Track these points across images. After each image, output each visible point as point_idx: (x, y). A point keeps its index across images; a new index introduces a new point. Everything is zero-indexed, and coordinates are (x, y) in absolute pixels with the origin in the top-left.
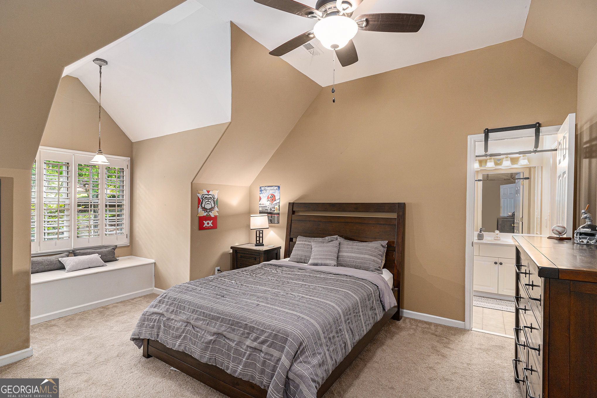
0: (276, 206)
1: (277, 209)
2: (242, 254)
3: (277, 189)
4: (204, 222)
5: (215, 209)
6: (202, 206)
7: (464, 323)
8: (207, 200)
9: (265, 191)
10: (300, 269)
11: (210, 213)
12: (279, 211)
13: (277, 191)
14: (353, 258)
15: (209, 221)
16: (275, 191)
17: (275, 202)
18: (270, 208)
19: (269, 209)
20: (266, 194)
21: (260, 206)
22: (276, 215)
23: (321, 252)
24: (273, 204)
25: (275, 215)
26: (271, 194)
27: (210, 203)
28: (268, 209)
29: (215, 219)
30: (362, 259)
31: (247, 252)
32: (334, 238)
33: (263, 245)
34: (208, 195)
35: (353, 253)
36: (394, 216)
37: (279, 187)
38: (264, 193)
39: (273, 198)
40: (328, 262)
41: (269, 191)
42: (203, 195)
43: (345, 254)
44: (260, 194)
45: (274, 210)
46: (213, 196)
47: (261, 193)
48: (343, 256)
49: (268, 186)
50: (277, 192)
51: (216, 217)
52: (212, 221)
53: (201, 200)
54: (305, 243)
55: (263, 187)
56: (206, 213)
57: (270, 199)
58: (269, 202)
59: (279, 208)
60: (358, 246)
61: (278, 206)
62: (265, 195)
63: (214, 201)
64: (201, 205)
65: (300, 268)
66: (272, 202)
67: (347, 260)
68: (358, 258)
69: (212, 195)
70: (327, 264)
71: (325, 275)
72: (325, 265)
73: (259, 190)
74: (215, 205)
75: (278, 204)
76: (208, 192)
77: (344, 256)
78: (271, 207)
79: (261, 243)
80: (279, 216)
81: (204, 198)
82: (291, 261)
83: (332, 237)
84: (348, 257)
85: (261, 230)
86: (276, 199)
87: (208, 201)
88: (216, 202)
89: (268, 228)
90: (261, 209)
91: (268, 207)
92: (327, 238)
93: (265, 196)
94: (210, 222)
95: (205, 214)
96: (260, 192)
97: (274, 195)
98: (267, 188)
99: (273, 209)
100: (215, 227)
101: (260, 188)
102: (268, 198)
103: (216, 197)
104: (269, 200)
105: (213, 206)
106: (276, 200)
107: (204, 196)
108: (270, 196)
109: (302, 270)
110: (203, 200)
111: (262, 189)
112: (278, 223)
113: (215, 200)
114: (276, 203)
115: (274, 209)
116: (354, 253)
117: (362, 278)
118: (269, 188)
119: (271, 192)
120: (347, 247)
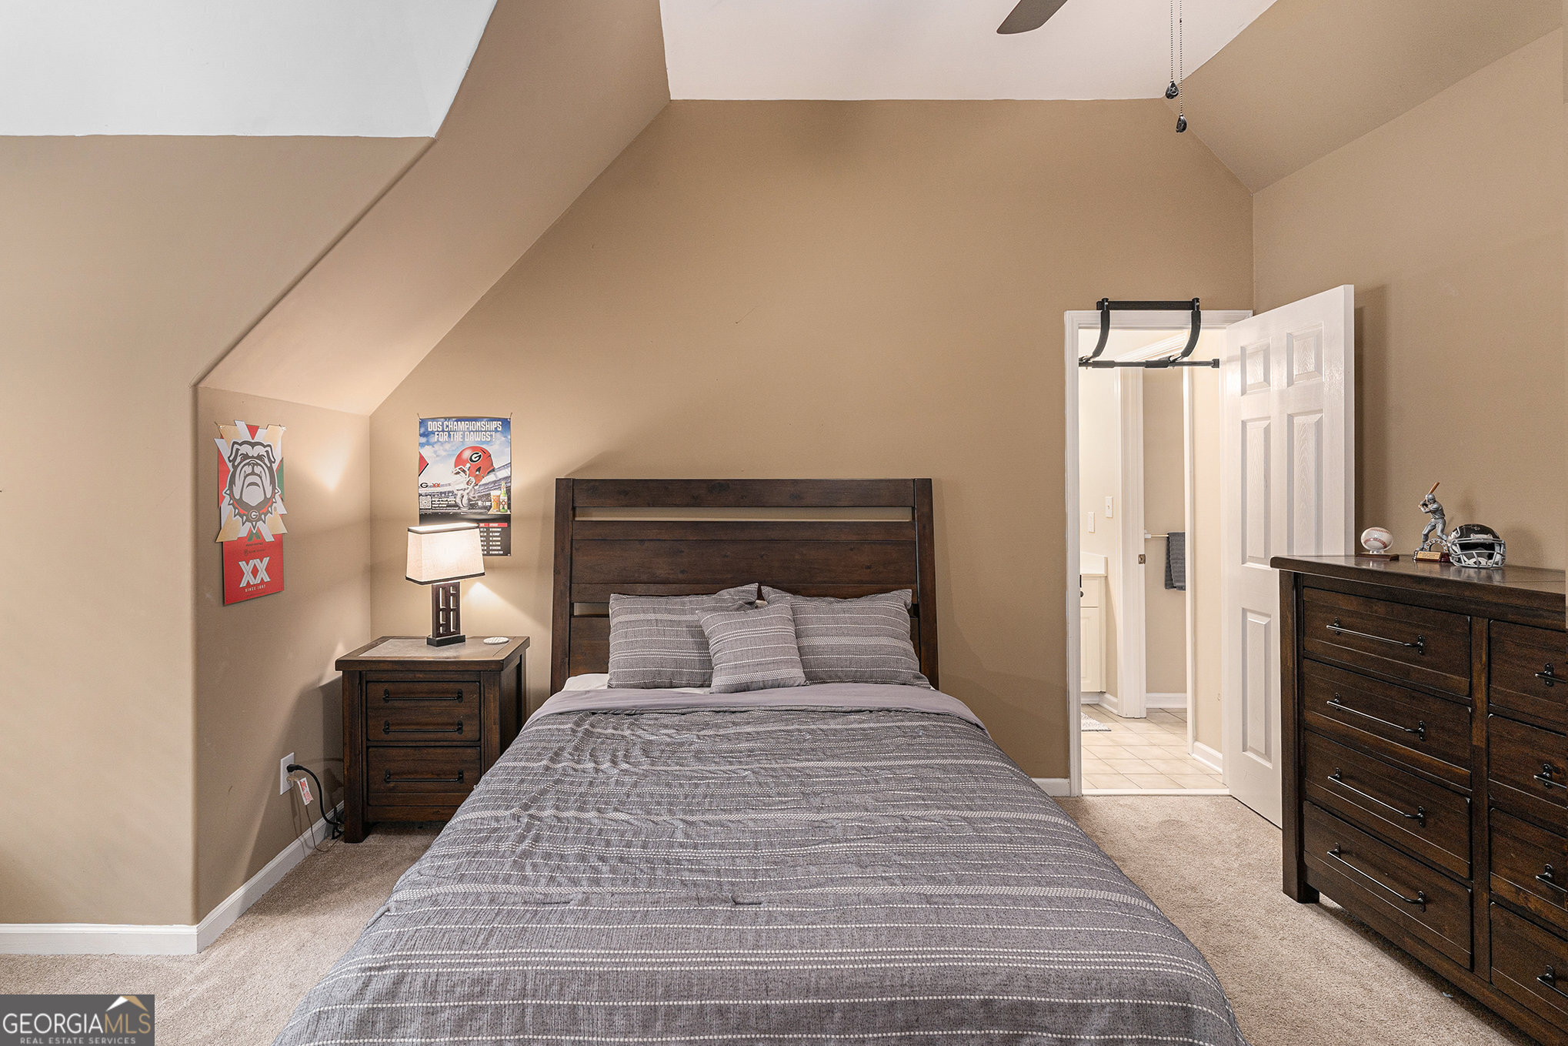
0: (494, 493)
1: (499, 503)
2: (386, 686)
3: (496, 430)
4: (242, 564)
5: (275, 510)
6: (232, 495)
7: (1066, 781)
8: (248, 469)
9: (444, 437)
10: (719, 712)
11: (260, 524)
12: (509, 508)
13: (499, 438)
14: (848, 652)
15: (257, 561)
16: (491, 436)
17: (491, 478)
18: (469, 500)
19: (465, 501)
20: (447, 446)
21: (422, 491)
22: (496, 525)
23: (756, 645)
24: (481, 483)
25: (491, 525)
26: (473, 448)
27: (258, 481)
28: (458, 501)
29: (274, 549)
30: (875, 649)
31: (411, 675)
32: (748, 592)
33: (462, 640)
34: (253, 445)
35: (843, 635)
36: (902, 516)
37: (506, 423)
38: (442, 444)
39: (480, 463)
40: (783, 673)
41: (463, 438)
42: (236, 446)
43: (818, 641)
44: (422, 445)
45: (485, 508)
46: (268, 449)
47: (428, 443)
48: (813, 650)
49: (459, 419)
50: (498, 442)
51: (279, 539)
52: (266, 560)
53: (230, 465)
54: (659, 616)
55: (433, 419)
56: (248, 525)
57: (468, 465)
58: (463, 478)
59: (509, 499)
60: (849, 611)
61: (504, 490)
62: (446, 450)
63: (270, 469)
64: (231, 488)
65: (718, 709)
66: (478, 479)
67: (831, 658)
68: (864, 650)
69: (265, 446)
70: (782, 682)
71: (840, 720)
72: (776, 683)
73: (416, 429)
74: (274, 488)
75: (503, 484)
76: (253, 430)
77: (818, 647)
78: (471, 495)
79: (453, 633)
80: (509, 526)
81: (239, 459)
82: (618, 686)
83: (740, 588)
84: (832, 649)
85: (451, 585)
86: (496, 466)
87: (253, 473)
88: (278, 476)
89: (483, 574)
90: (426, 503)
91: (459, 496)
92: (725, 594)
93: (444, 453)
94: (262, 565)
95: (243, 531)
96: (423, 440)
97: (484, 451)
98: (452, 425)
99: (480, 503)
100: (276, 585)
101: (423, 423)
102: (459, 461)
103: (278, 455)
104: (464, 471)
105: (268, 496)
106: (493, 470)
107: (238, 450)
108: (467, 454)
109: (738, 715)
110: (235, 468)
111: (432, 426)
112: (507, 551)
113: (275, 466)
114: (495, 482)
115: (488, 504)
116: (848, 635)
117: (935, 711)
118: (462, 425)
119: (473, 440)
120: (821, 618)
